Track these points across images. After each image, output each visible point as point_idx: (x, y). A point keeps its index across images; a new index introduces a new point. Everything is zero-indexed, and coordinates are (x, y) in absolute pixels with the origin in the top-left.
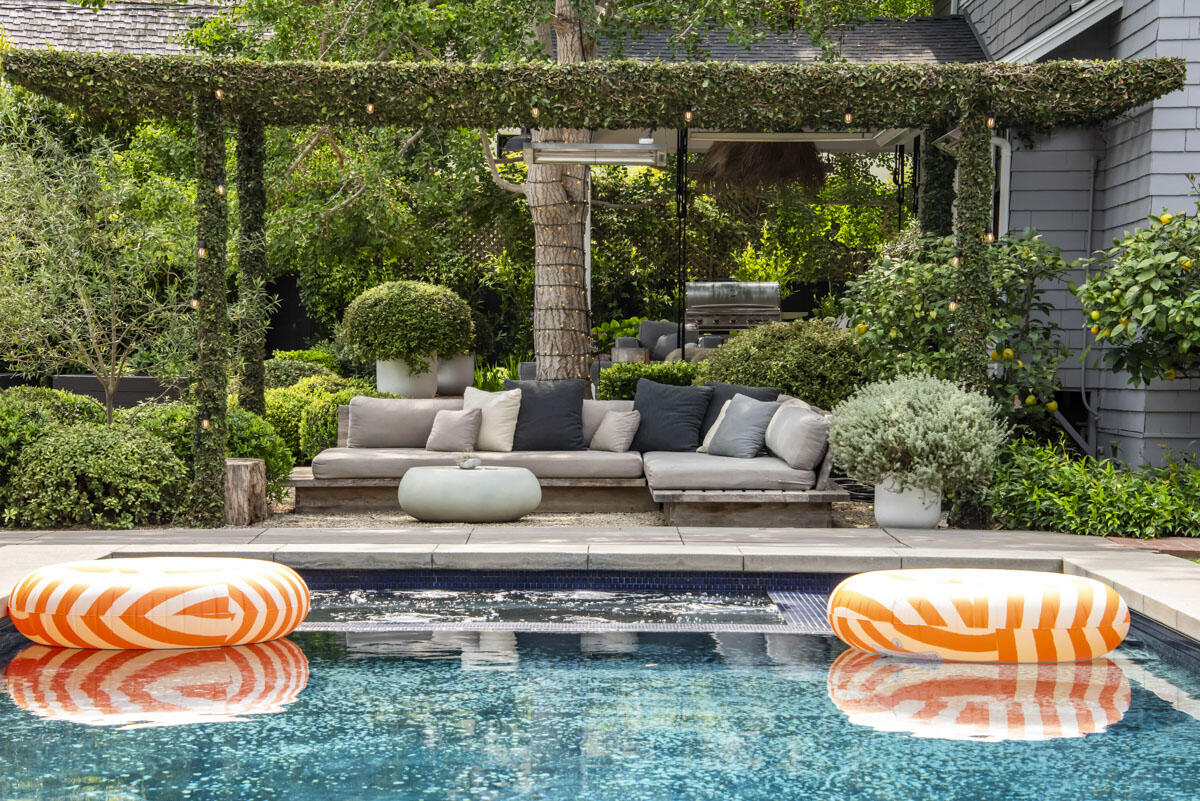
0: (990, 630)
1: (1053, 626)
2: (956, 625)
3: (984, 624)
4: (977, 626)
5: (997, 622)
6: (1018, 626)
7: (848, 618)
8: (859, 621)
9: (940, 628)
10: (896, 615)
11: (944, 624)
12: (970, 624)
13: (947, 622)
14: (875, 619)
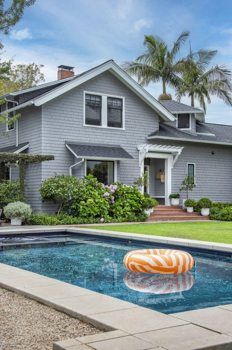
0: (173, 266)
1: (186, 264)
2: (165, 265)
3: (172, 265)
4: (170, 266)
5: (175, 264)
6: (179, 265)
7: (135, 264)
8: (139, 265)
9: (162, 267)
10: (150, 263)
11: (163, 266)
12: (169, 265)
13: (163, 265)
14: (144, 265)
